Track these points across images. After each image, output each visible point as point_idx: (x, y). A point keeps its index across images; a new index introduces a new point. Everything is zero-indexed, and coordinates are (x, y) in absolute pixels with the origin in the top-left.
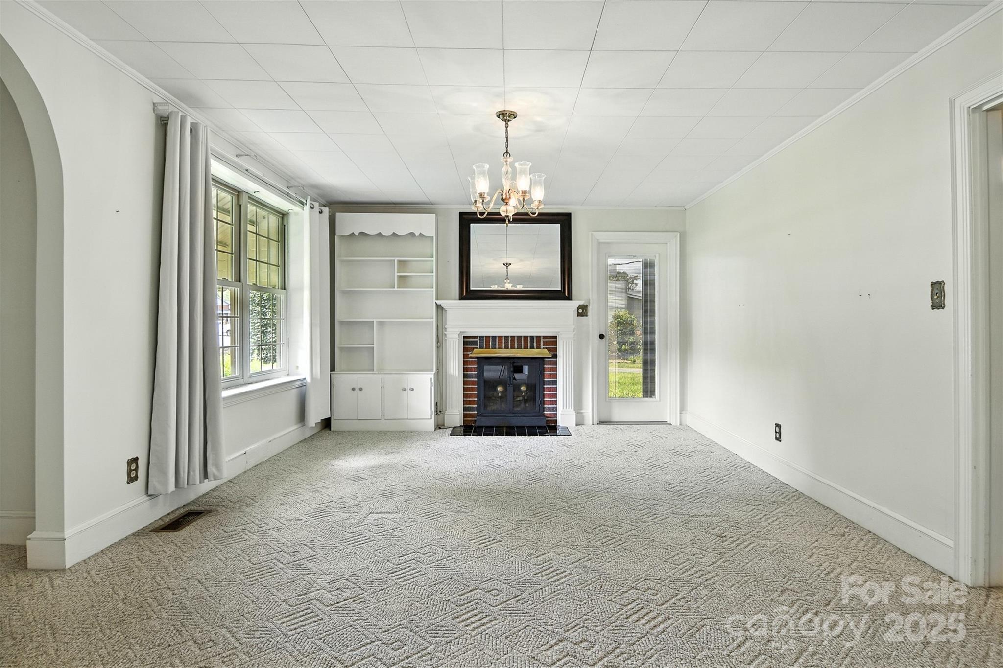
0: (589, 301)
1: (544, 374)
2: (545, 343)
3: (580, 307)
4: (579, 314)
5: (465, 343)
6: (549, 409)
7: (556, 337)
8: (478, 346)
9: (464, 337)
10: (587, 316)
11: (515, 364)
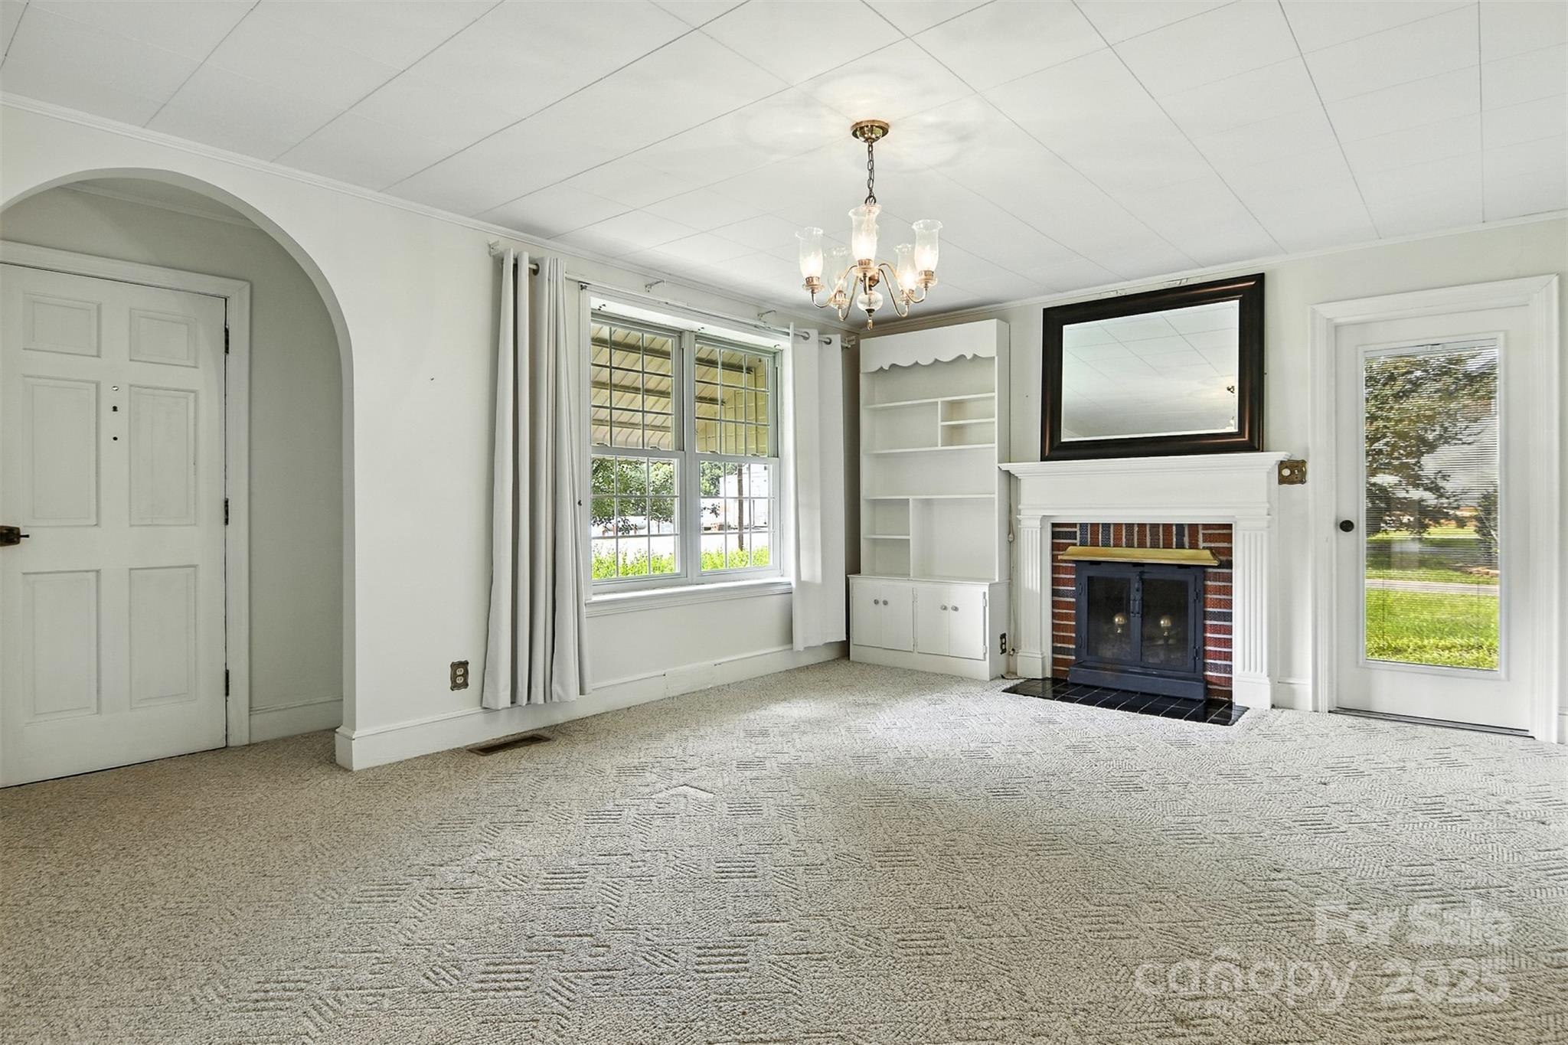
0: (1306, 451)
1: (1205, 599)
2: (1207, 538)
3: (1282, 465)
4: (1282, 480)
5: (1055, 535)
6: (1216, 668)
7: (1229, 526)
8: (1078, 541)
9: (1054, 525)
10: (1302, 482)
11: (1146, 576)
